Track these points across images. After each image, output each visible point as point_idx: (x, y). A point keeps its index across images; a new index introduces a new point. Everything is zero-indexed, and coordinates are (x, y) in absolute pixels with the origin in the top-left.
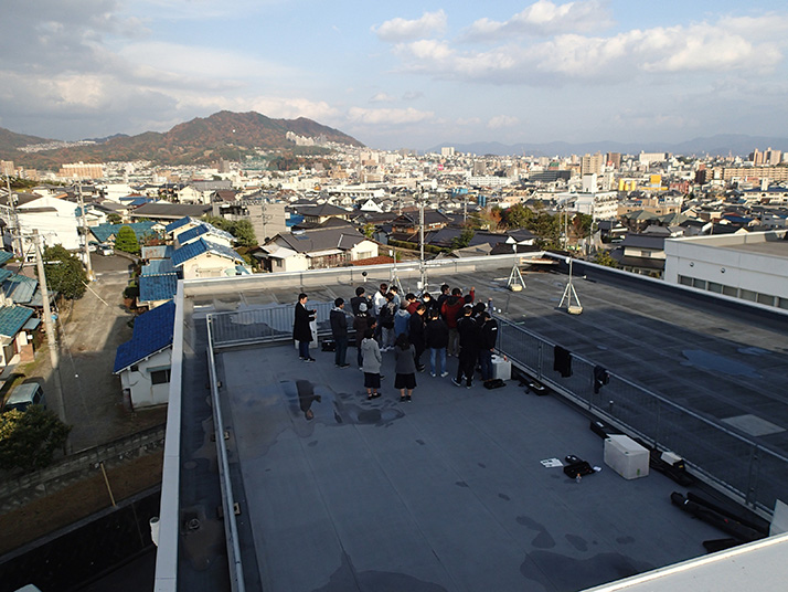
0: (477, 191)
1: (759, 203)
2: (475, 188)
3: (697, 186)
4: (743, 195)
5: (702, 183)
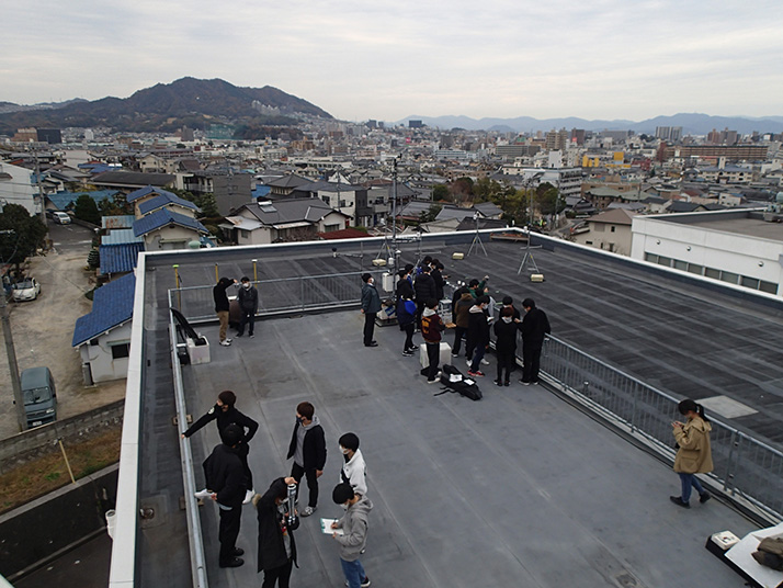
2: (442, 162)
3: (658, 164)
4: (701, 173)
5: (662, 161)
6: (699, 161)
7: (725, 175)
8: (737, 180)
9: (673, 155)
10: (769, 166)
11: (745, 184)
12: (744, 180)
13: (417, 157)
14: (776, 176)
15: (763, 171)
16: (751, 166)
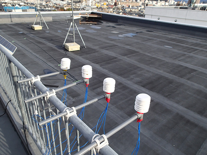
0: (56, 5)
1: (130, 11)
2: (55, 4)
3: (115, 6)
4: (126, 9)
5: (116, 6)
6: (124, 6)
7: (131, 10)
8: (134, 11)
9: (118, 4)
10: (141, 8)
11: (136, 12)
12: (136, 11)
13: (46, 2)
14: (143, 10)
15: (139, 9)
16: (137, 8)
